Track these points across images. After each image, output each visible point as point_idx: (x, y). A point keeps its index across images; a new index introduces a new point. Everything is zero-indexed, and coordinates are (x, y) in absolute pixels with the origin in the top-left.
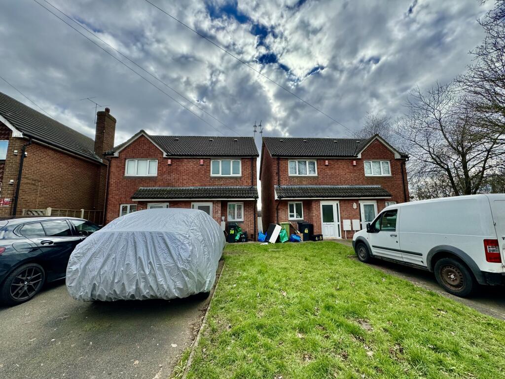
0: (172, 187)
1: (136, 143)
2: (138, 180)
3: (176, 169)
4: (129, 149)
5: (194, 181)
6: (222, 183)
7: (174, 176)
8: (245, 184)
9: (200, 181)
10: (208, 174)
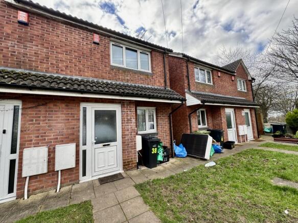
3: (41, 37)
8: (158, 84)
9: (93, 68)
10: (107, 61)
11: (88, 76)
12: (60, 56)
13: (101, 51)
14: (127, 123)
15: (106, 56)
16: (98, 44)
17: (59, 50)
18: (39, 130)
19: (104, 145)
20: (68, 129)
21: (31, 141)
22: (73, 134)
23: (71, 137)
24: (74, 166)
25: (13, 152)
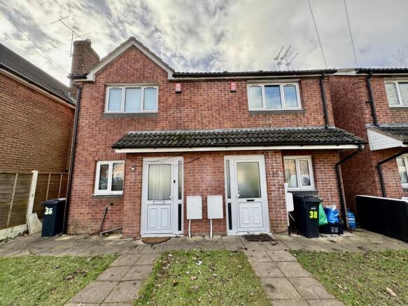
0: (185, 130)
1: (123, 59)
2: (127, 119)
3: (190, 100)
4: (111, 70)
5: (221, 119)
6: (270, 122)
7: (186, 111)
9: (231, 118)
10: (244, 107)
11: (228, 128)
12: (204, 112)
13: (239, 99)
14: (273, 177)
15: (243, 102)
16: (235, 92)
18: (194, 181)
19: (248, 201)
20: (216, 181)
21: (190, 190)
22: (220, 187)
23: (218, 189)
24: (222, 217)
25: (180, 198)
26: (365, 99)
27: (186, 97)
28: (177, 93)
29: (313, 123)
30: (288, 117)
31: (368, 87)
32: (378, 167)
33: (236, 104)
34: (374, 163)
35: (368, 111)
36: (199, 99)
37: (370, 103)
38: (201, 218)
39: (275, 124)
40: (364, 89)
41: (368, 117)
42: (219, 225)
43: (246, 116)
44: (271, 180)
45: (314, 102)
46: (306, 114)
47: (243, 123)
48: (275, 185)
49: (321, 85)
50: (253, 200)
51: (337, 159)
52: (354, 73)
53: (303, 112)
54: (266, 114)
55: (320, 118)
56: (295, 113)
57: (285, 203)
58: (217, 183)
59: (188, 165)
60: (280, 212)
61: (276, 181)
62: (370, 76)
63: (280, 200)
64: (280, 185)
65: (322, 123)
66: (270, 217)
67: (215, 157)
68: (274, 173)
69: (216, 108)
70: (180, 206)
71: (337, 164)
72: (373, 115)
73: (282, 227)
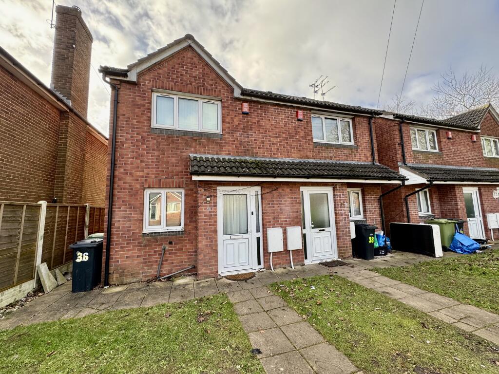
1: (176, 61)
3: (257, 123)
5: (289, 147)
6: (331, 154)
7: (254, 135)
8: (363, 158)
9: (299, 148)
10: (310, 138)
11: (294, 158)
12: (272, 139)
13: (304, 128)
14: (341, 207)
15: (308, 133)
16: (301, 120)
17: (271, 134)
18: (274, 213)
19: (320, 230)
20: (293, 212)
21: (270, 222)
22: (297, 217)
23: (296, 220)
24: (301, 248)
25: (258, 231)
26: (398, 141)
27: (254, 120)
28: (243, 113)
29: (364, 159)
30: (345, 151)
31: (400, 130)
32: (406, 200)
33: (302, 134)
34: (403, 196)
35: (400, 152)
36: (266, 123)
37: (402, 145)
38: (282, 250)
39: (335, 157)
40: (397, 132)
41: (399, 156)
42: (298, 255)
43: (311, 147)
44: (339, 210)
45: (364, 140)
46: (359, 150)
47: (308, 153)
48: (342, 215)
49: (370, 124)
50: (324, 230)
51: (379, 193)
52: (392, 117)
53: (357, 147)
54: (328, 146)
55: (369, 154)
56: (350, 147)
57: (350, 231)
58: (294, 214)
59: (267, 196)
60: (346, 239)
61: (343, 212)
62: (403, 122)
63: (346, 228)
64: (346, 215)
65: (370, 159)
66: (338, 244)
67: (292, 187)
68: (341, 205)
69: (284, 135)
70: (258, 239)
71: (380, 197)
72: (403, 156)
73: (348, 253)
